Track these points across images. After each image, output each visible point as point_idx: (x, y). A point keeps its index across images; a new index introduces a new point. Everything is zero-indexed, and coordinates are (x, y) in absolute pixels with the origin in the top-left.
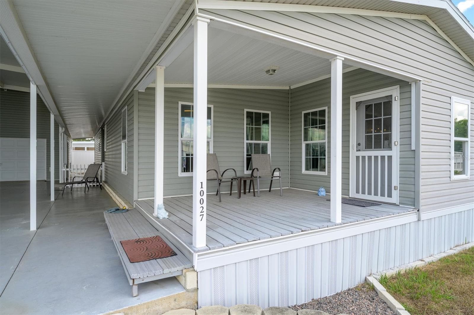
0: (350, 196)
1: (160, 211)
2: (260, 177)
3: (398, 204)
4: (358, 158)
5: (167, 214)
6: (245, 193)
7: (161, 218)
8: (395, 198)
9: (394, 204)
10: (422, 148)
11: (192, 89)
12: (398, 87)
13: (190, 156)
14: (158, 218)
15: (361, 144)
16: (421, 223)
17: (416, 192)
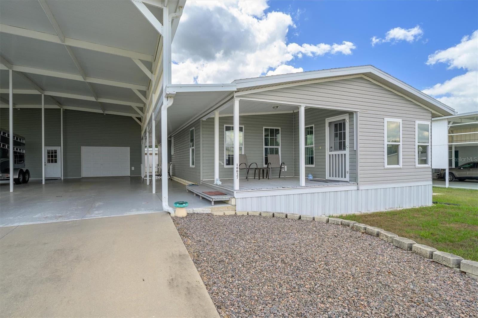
0: (326, 179)
1: (217, 181)
2: (271, 168)
3: (349, 181)
4: (330, 155)
5: (221, 182)
6: (263, 178)
7: (218, 184)
8: (347, 179)
9: (347, 182)
10: (359, 149)
11: (233, 117)
12: (348, 114)
13: (231, 156)
14: (217, 185)
15: (333, 147)
16: (360, 192)
17: (356, 174)
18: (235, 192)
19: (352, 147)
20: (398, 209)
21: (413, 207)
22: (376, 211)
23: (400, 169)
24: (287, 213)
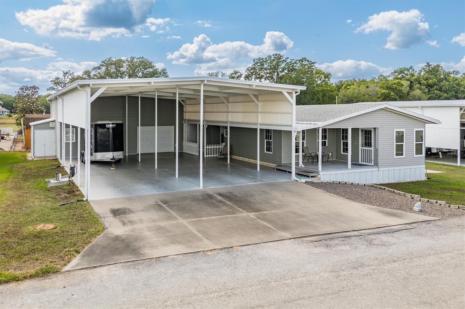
0: (359, 163)
1: (302, 165)
3: (374, 165)
4: (362, 149)
8: (372, 164)
9: (372, 166)
10: (379, 148)
13: (298, 148)
15: (363, 144)
16: (379, 171)
17: (378, 162)
18: (320, 172)
19: (375, 146)
20: (402, 182)
21: (412, 181)
22: (389, 182)
23: (404, 158)
24: (340, 181)
